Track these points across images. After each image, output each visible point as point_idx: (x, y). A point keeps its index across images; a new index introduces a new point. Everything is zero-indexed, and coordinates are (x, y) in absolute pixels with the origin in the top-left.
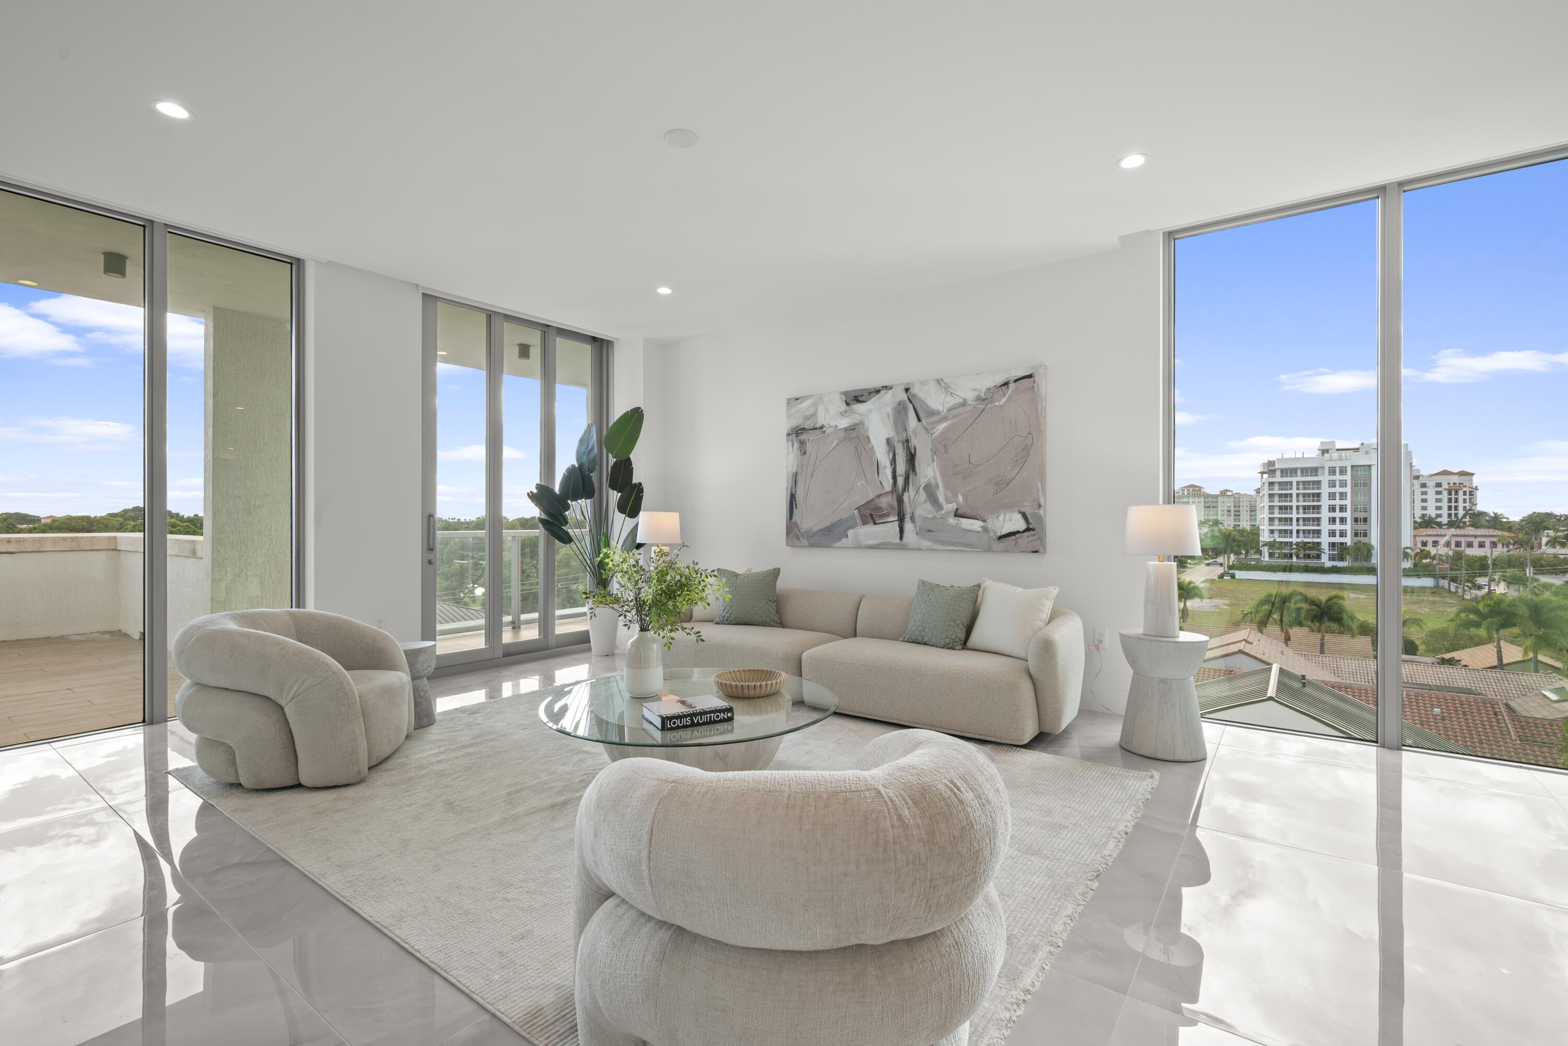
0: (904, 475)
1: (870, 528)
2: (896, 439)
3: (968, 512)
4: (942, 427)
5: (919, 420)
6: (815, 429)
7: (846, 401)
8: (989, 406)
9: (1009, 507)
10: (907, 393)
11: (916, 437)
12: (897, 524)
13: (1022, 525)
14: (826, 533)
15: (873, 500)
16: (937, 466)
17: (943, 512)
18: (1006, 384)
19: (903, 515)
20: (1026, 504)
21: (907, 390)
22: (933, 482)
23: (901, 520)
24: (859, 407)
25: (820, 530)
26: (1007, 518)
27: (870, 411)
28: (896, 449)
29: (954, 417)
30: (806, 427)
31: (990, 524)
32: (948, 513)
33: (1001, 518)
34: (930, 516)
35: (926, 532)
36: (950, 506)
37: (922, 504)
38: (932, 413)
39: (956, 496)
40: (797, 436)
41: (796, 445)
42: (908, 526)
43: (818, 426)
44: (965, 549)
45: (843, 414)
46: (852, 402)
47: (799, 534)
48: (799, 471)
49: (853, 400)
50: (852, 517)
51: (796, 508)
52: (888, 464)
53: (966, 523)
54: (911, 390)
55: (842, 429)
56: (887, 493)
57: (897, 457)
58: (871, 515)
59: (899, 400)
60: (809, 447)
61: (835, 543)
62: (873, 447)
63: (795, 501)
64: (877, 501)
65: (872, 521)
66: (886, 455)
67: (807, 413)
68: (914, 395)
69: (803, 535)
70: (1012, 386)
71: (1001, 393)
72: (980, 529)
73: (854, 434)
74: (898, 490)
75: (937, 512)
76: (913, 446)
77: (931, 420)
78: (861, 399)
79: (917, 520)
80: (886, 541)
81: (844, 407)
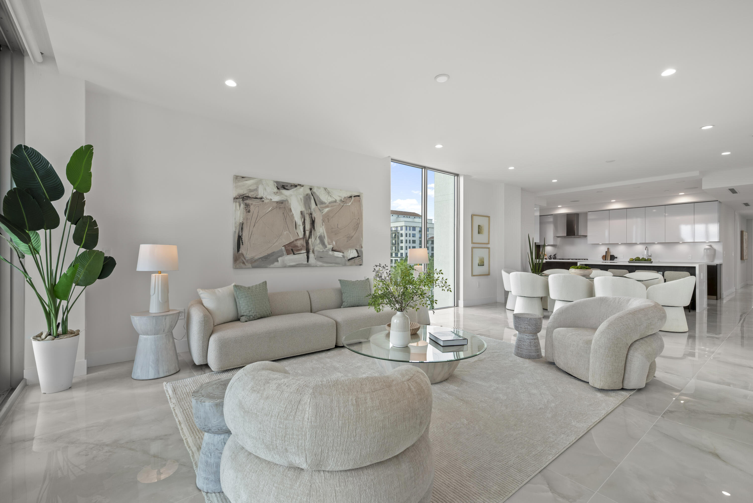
0: (309, 230)
1: (291, 257)
2: (305, 212)
3: (337, 249)
4: (326, 210)
5: (316, 205)
6: (256, 198)
7: (277, 187)
8: (345, 204)
9: (352, 247)
10: (311, 190)
11: (315, 213)
12: (305, 254)
13: (356, 255)
14: (264, 260)
15: (293, 242)
16: (325, 228)
17: (327, 249)
18: (351, 197)
19: (309, 250)
20: (358, 246)
21: (311, 189)
22: (323, 235)
23: (308, 252)
24: (284, 191)
25: (260, 258)
26: (351, 252)
27: (291, 195)
28: (306, 217)
29: (331, 207)
30: (250, 196)
31: (345, 254)
32: (329, 249)
33: (349, 252)
34: (321, 251)
35: (319, 258)
36: (330, 246)
37: (318, 245)
38: (322, 203)
39: (332, 242)
40: (243, 200)
41: (242, 206)
42: (311, 255)
43: (259, 197)
44: (336, 265)
45: (276, 193)
46: (281, 188)
47: (244, 260)
48: (245, 222)
49: (281, 187)
50: (281, 250)
51: (243, 244)
52: (301, 224)
53: (336, 254)
54: (313, 189)
55: (275, 202)
56: (300, 239)
57: (306, 221)
58: (292, 250)
59: (306, 193)
60: (252, 208)
61: (270, 265)
62: (293, 215)
63: (242, 240)
64: (295, 242)
65: (292, 253)
66: (300, 219)
67: (251, 188)
68: (314, 193)
69: (247, 261)
70: (353, 198)
71: (349, 200)
72: (341, 256)
73: (282, 206)
74: (306, 237)
75: (324, 249)
76: (314, 217)
77: (322, 206)
78: (286, 187)
79: (316, 253)
80: (300, 263)
81: (276, 190)
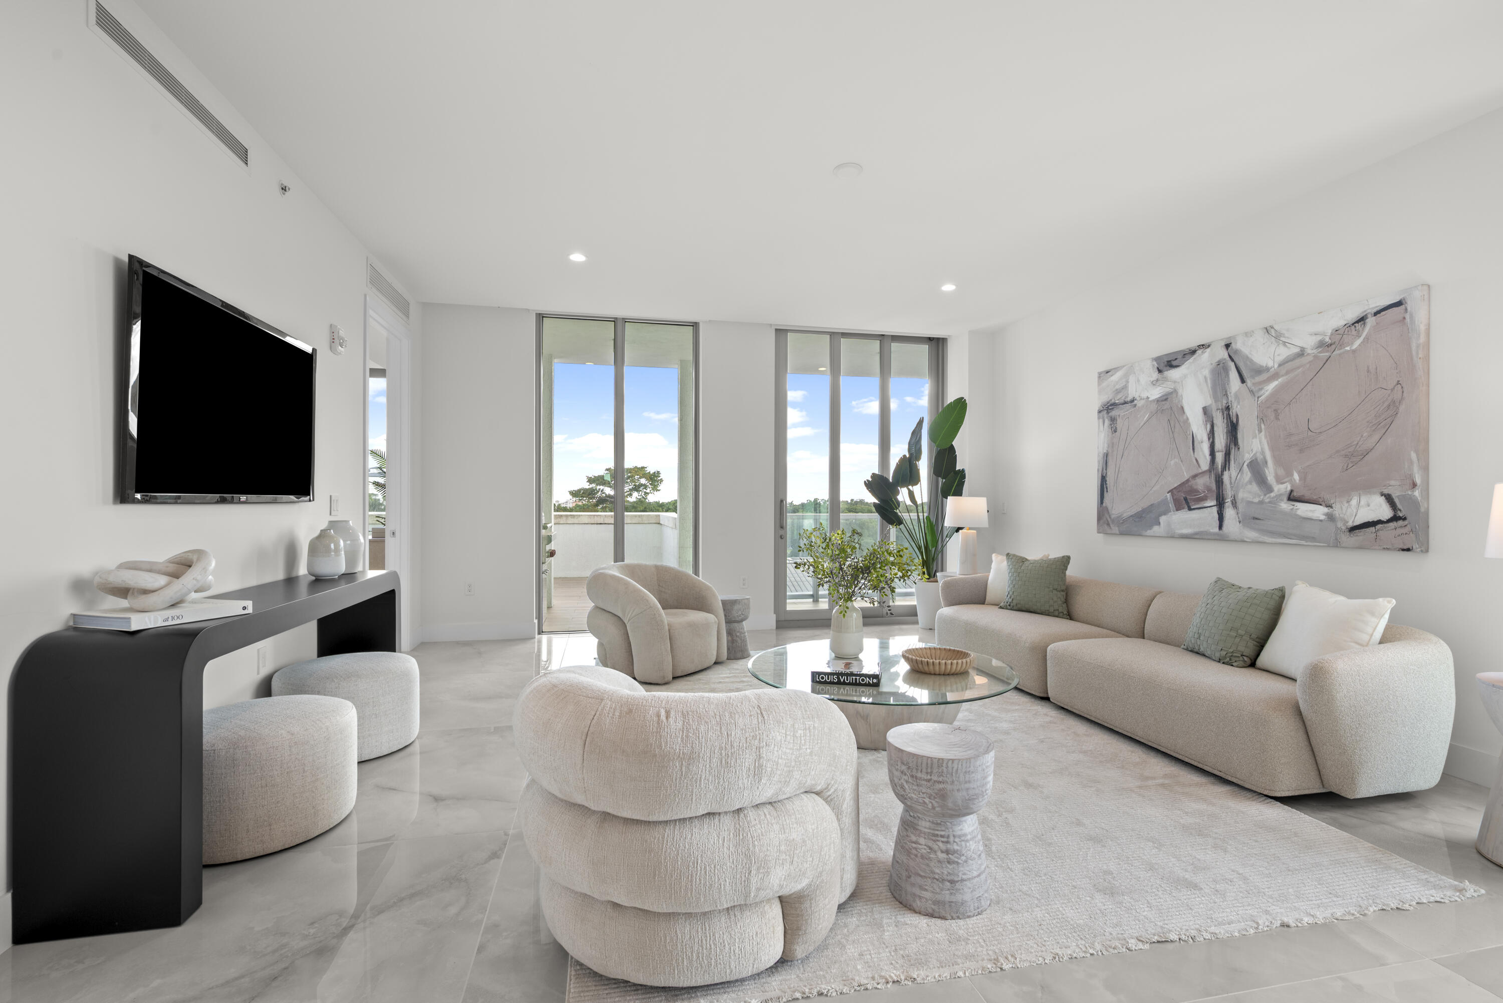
0: (1224, 450)
1: (1184, 515)
2: (1214, 408)
3: (1307, 495)
4: (1271, 387)
5: (1243, 381)
6: (1125, 403)
7: (1158, 368)
8: (1337, 352)
9: (1366, 487)
10: (1227, 349)
11: (1239, 403)
12: (1215, 509)
13: (1385, 512)
14: (1137, 520)
15: (1188, 481)
16: (1266, 437)
17: (1272, 495)
18: (1362, 320)
19: (1223, 499)
20: (1392, 482)
21: (1228, 346)
22: (1260, 457)
23: (1221, 505)
24: (1173, 374)
25: (1131, 516)
26: (1362, 503)
27: (1185, 376)
28: (1214, 419)
29: (1287, 373)
30: (1117, 402)
31: (1337, 511)
32: (1279, 496)
33: (1354, 502)
34: (1256, 500)
35: (1251, 520)
36: (1282, 487)
37: (1246, 485)
38: (1259, 370)
39: (1289, 474)
40: (1108, 413)
41: (1107, 422)
42: (1229, 512)
43: (1129, 399)
44: (1303, 542)
45: (1155, 383)
46: (1165, 369)
47: (1109, 519)
48: (1110, 451)
49: (1166, 366)
50: (1165, 502)
51: (1107, 491)
52: (1205, 438)
53: (1303, 509)
54: (1233, 345)
55: (1154, 401)
56: (1204, 473)
57: (1215, 429)
58: (1186, 499)
59: (1217, 359)
60: (1120, 424)
61: (1146, 531)
62: (1188, 419)
63: (1106, 484)
64: (1192, 482)
65: (1186, 507)
66: (1203, 427)
67: (1117, 387)
68: (1237, 352)
69: (1113, 521)
70: (1371, 321)
71: (1354, 333)
72: (1322, 517)
73: (1166, 405)
74: (1217, 468)
75: (1265, 495)
76: (1234, 414)
77: (1258, 379)
78: (1174, 363)
79: (1240, 506)
80: (1202, 530)
81: (1155, 375)
